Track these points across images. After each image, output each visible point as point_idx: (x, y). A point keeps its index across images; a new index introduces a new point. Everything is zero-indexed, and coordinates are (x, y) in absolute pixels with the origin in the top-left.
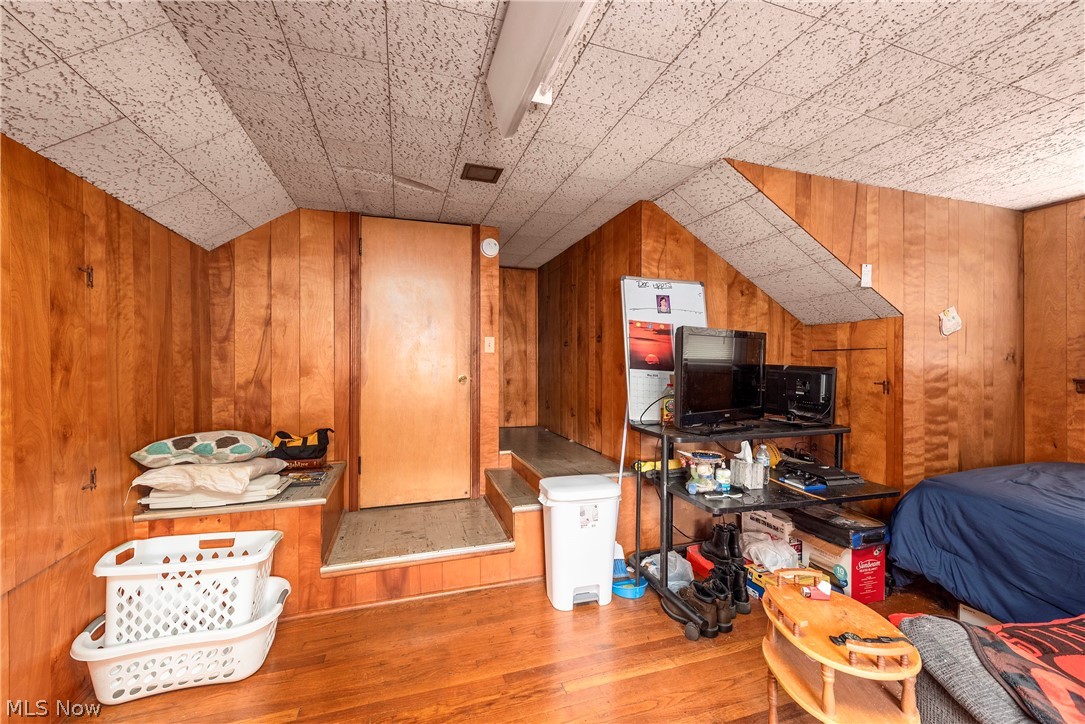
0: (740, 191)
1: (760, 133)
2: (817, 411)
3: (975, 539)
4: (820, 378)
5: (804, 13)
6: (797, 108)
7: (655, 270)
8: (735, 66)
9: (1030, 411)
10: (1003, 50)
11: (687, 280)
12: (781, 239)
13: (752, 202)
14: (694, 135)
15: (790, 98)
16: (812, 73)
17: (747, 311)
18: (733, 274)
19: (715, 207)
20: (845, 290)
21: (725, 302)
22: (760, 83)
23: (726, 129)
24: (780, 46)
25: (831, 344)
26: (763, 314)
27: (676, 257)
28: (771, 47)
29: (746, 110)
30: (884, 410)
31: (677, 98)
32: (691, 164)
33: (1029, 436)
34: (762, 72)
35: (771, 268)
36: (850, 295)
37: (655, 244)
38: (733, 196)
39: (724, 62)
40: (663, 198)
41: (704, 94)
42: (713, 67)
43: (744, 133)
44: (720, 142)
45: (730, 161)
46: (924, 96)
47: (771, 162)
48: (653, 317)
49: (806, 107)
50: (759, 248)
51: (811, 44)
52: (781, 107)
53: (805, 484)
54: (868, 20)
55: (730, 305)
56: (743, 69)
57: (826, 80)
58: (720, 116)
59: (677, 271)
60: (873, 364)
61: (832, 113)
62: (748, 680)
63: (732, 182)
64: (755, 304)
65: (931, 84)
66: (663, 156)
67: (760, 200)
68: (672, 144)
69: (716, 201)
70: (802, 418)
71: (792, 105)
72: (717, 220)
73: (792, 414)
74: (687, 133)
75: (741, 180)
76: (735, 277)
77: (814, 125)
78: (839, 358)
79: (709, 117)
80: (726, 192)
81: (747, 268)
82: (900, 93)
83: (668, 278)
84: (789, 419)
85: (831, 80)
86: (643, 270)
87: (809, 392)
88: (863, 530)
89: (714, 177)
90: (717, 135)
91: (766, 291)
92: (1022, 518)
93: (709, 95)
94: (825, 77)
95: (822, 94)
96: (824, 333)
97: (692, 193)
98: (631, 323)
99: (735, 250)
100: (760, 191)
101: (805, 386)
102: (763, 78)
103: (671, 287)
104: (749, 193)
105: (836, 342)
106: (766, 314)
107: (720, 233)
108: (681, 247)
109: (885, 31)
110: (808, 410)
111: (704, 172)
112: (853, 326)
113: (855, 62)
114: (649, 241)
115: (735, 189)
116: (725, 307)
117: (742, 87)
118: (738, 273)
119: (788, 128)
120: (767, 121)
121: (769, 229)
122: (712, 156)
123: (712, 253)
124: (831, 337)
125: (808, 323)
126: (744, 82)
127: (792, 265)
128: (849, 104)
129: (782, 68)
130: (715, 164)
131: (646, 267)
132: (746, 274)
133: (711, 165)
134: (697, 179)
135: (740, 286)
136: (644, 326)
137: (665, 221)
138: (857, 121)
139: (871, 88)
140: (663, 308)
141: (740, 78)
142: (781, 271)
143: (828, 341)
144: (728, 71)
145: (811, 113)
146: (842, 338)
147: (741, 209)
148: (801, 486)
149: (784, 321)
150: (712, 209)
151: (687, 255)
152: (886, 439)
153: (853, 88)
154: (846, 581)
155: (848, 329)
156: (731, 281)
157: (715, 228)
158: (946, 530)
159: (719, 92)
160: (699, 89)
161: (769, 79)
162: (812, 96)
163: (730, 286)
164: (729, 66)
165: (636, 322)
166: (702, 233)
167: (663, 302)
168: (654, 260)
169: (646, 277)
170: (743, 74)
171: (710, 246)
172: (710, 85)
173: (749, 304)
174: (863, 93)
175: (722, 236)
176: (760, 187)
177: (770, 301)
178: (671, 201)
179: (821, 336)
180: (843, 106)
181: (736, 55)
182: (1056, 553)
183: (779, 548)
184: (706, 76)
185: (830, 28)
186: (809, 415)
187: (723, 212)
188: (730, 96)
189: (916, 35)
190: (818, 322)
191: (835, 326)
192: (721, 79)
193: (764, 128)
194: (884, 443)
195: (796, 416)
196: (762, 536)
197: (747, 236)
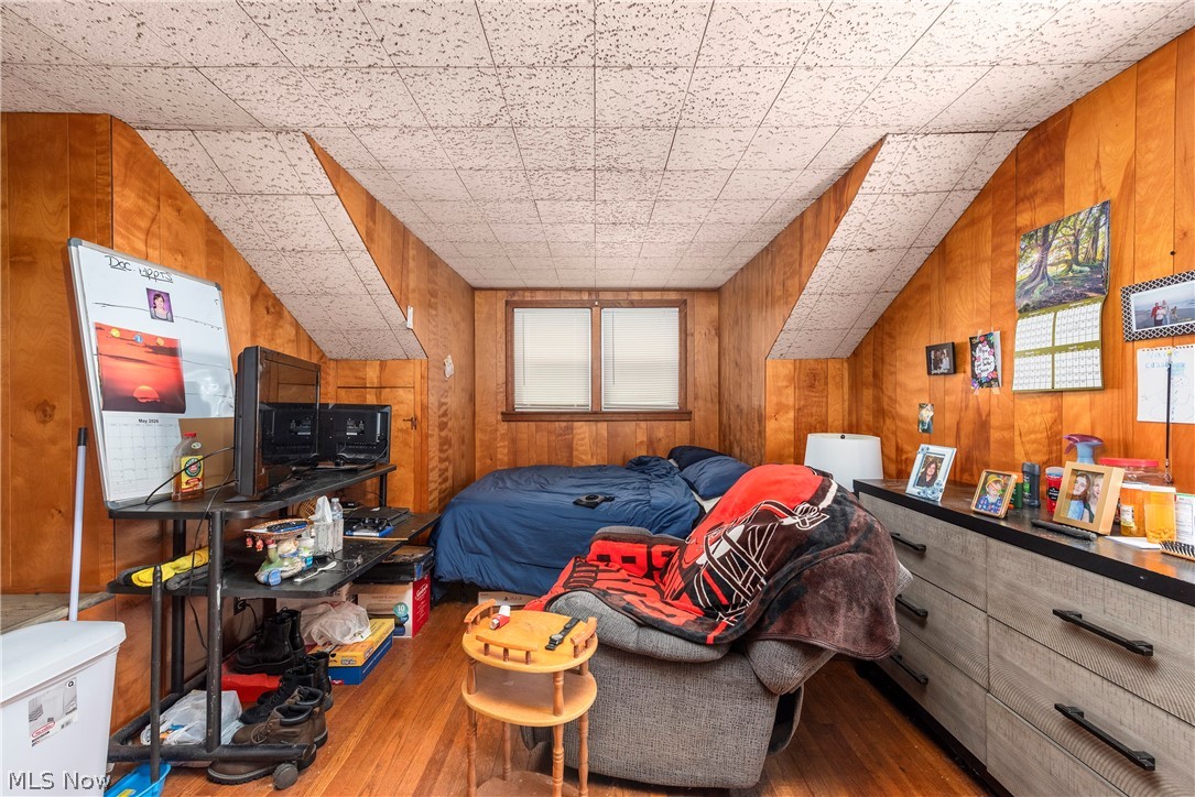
0: (310, 183)
1: (367, 130)
2: (373, 452)
3: (492, 536)
4: (376, 417)
5: (491, 51)
6: (418, 129)
7: (140, 246)
8: (404, 44)
9: (479, 436)
10: (549, 176)
11: (195, 275)
12: (340, 258)
13: (321, 203)
14: (292, 80)
15: (421, 116)
16: (452, 106)
17: (273, 334)
18: (257, 283)
19: (261, 187)
20: (388, 327)
21: (247, 319)
22: (410, 81)
23: (336, 101)
24: (453, 62)
25: (360, 381)
26: (290, 341)
27: (177, 234)
28: (445, 56)
29: (374, 97)
30: (412, 445)
31: (311, 21)
32: (256, 114)
33: (478, 455)
34: (420, 71)
35: (313, 288)
36: (390, 333)
37: (140, 202)
38: (299, 185)
39: (397, 30)
40: (162, 133)
41: (347, 44)
42: (382, 25)
43: (351, 119)
44: (316, 110)
45: (310, 140)
46: (497, 179)
47: (351, 166)
48: (142, 322)
49: (425, 133)
50: (308, 261)
51: (473, 81)
52: (406, 118)
53: (379, 531)
54: (517, 97)
55: (254, 323)
56: (407, 53)
57: (456, 121)
58: (343, 83)
59: (179, 257)
60: (402, 402)
61: (439, 153)
62: (382, 773)
63: (304, 167)
64: (282, 327)
65: (507, 174)
66: (222, 77)
67: (332, 205)
68: (251, 71)
69: (267, 180)
70: (353, 461)
71: (416, 124)
72: (260, 204)
73: (342, 458)
74: (284, 72)
75: (317, 170)
76: (259, 288)
77: (416, 155)
78: (368, 396)
79: (328, 74)
80: (288, 175)
81: (277, 279)
82: (488, 168)
83: (162, 263)
84: (337, 464)
85: (460, 124)
86: (117, 240)
87: (362, 432)
88: (422, 559)
89: (278, 148)
90: (321, 101)
91: (295, 314)
92: (519, 512)
93: (352, 51)
94: (458, 118)
95: (444, 131)
96: (351, 369)
97: (229, 152)
98: (99, 328)
99: (271, 254)
100: (337, 194)
101: (358, 426)
102: (417, 78)
103: (171, 281)
104: (322, 191)
105: (364, 379)
106: (293, 341)
107: (256, 224)
108: (184, 221)
109: (517, 114)
110: (361, 452)
111: (264, 134)
112: (383, 364)
113: (485, 122)
114: (127, 192)
115: (303, 178)
116: (248, 325)
117: (390, 71)
118: (262, 283)
119: (396, 143)
120: (383, 123)
121: (331, 242)
122: (291, 121)
123: (230, 245)
124: (360, 374)
125: (335, 357)
126: (396, 68)
127: (341, 290)
128: (455, 154)
129: (437, 83)
130: (287, 133)
131: (123, 237)
132: (273, 288)
133: (280, 130)
134: (246, 137)
135: (263, 300)
136: (127, 337)
137: (157, 170)
138: (446, 171)
139: (477, 152)
140: (160, 311)
141: (396, 60)
142: (326, 293)
143: (356, 378)
144: (393, 42)
145: (425, 142)
146: (372, 375)
147: (301, 205)
148: (374, 534)
149: (310, 352)
150: (256, 189)
151: (194, 238)
152: (414, 472)
153: (467, 142)
154: (407, 616)
155: (378, 368)
156: (254, 291)
157: (250, 215)
158: (474, 537)
159: (364, 56)
160: (346, 34)
161: (420, 84)
162: (437, 128)
163: (254, 298)
164: (398, 39)
165: (111, 328)
166: (222, 215)
167: (159, 301)
168: (139, 228)
169: (121, 250)
170: (403, 59)
171: (230, 237)
172: (362, 39)
173: (276, 326)
174: (469, 151)
175: (257, 228)
176: (338, 188)
177: (297, 326)
178: (178, 144)
179: (348, 373)
180: (449, 152)
181: (413, 35)
182: (537, 529)
183: (345, 612)
184: (367, 28)
185: (494, 80)
186: (362, 457)
187: (273, 199)
188: (372, 70)
189: (529, 132)
190: (345, 357)
191: (365, 362)
192: (379, 44)
193: (374, 128)
194: (412, 475)
195: (347, 462)
196: (321, 608)
197: (297, 241)
